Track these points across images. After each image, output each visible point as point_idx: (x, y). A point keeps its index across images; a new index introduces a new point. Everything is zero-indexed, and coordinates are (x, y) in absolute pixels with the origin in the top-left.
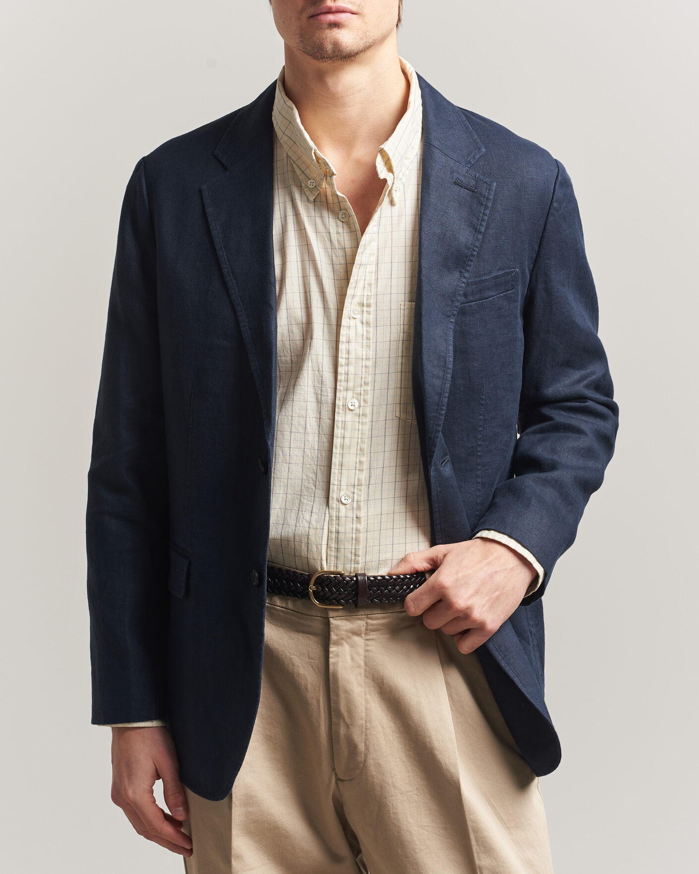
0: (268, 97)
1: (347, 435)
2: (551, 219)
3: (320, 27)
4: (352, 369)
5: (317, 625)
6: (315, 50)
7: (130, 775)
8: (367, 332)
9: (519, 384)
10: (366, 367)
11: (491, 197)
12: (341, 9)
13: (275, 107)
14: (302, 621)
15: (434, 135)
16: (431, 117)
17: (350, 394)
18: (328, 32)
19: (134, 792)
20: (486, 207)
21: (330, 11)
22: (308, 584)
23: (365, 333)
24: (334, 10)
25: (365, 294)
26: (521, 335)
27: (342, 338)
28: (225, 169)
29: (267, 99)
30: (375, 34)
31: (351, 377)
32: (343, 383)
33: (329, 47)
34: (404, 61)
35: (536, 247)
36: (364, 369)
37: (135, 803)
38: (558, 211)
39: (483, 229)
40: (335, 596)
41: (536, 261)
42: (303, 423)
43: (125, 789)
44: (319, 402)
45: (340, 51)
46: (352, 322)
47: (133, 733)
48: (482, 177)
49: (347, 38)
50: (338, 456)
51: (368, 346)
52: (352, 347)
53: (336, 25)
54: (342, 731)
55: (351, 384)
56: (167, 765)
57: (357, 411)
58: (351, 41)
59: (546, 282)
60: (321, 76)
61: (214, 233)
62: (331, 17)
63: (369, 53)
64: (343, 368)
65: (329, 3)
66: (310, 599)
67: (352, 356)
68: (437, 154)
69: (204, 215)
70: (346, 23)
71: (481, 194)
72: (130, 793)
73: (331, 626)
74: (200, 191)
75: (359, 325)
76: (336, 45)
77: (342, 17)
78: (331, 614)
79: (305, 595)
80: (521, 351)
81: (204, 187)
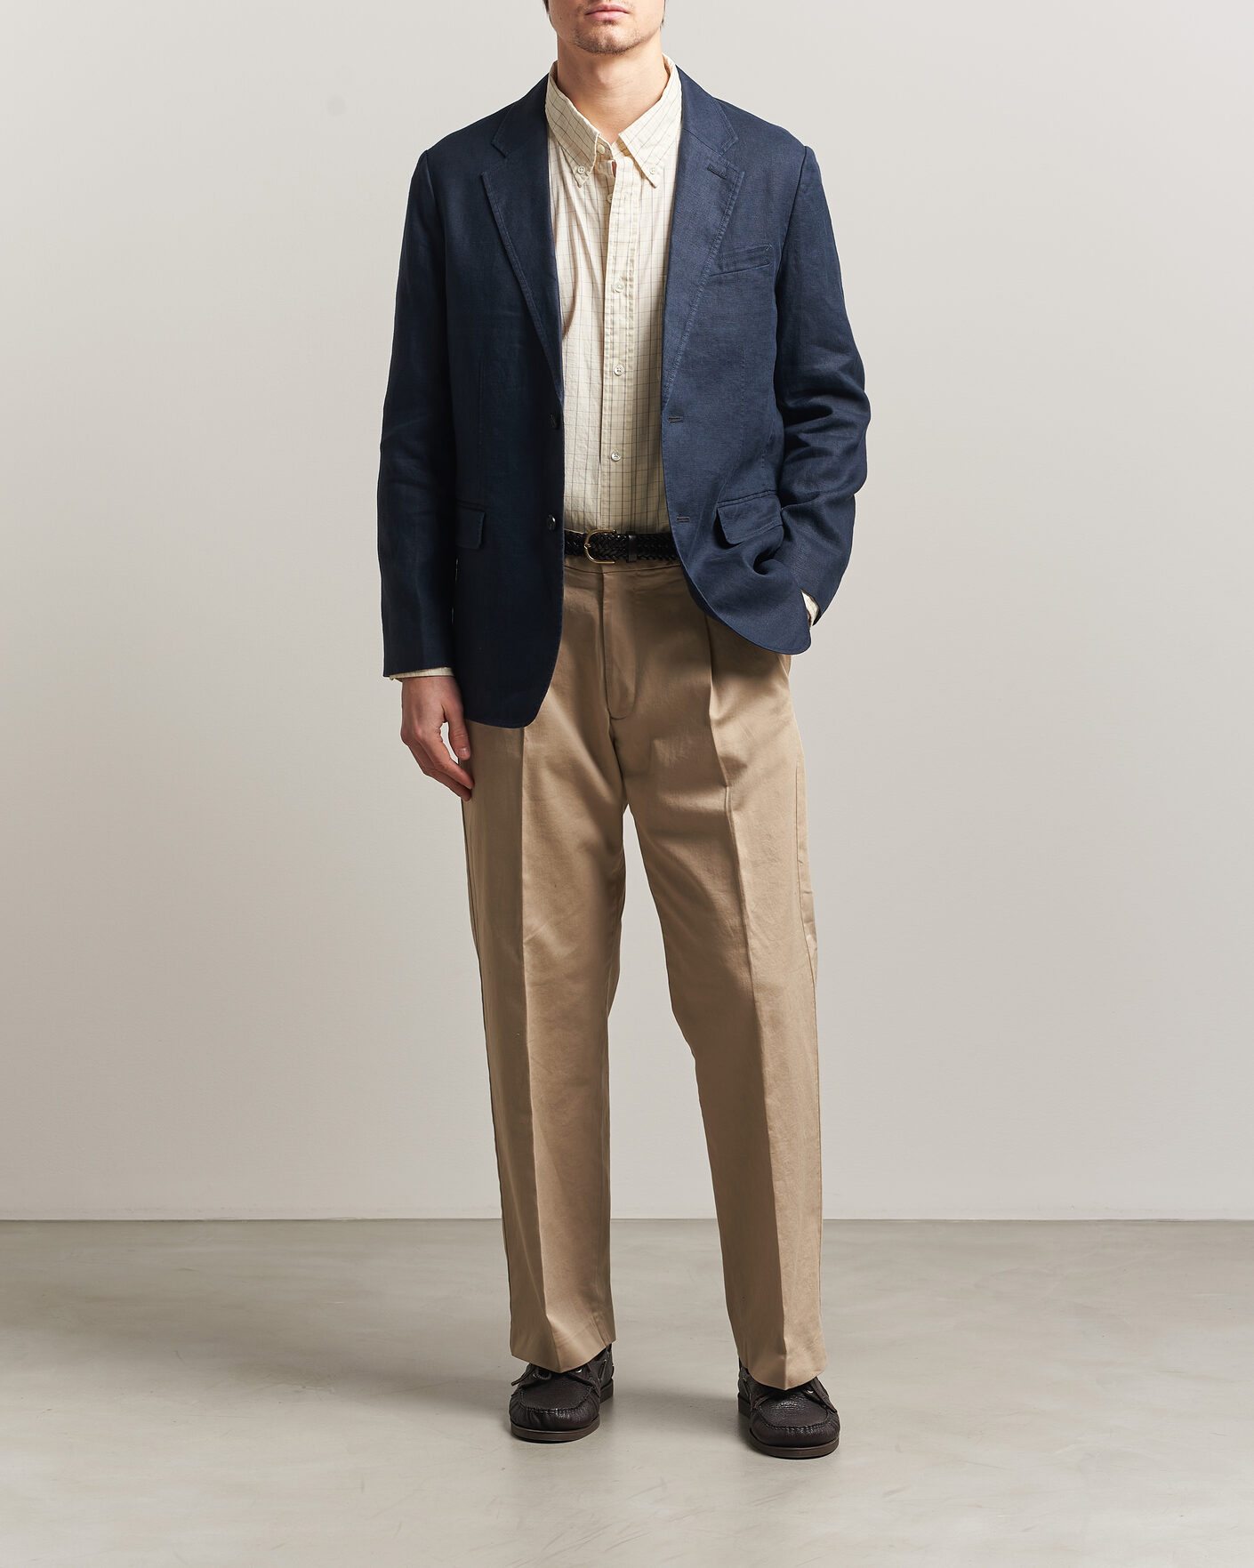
0: (540, 90)
1: (615, 397)
2: (799, 199)
3: (595, 23)
4: (616, 338)
5: (593, 580)
6: (591, 44)
7: (420, 716)
8: (630, 304)
9: (773, 354)
10: (630, 336)
11: (739, 184)
12: (616, 8)
13: (547, 101)
14: (579, 577)
15: (691, 123)
16: (689, 105)
17: (616, 361)
18: (603, 28)
19: (424, 732)
20: (734, 193)
21: (605, 10)
22: (583, 543)
23: (628, 305)
24: (609, 8)
25: (628, 270)
26: (775, 308)
27: (607, 310)
28: (504, 157)
29: (539, 92)
30: (644, 32)
31: (616, 345)
32: (609, 351)
33: (603, 42)
34: (666, 57)
35: (786, 225)
36: (628, 338)
37: (424, 742)
38: (805, 192)
39: (730, 212)
40: (608, 552)
41: (787, 238)
42: (575, 387)
43: (415, 730)
44: (590, 369)
45: (613, 46)
46: (616, 296)
47: (423, 680)
48: (732, 166)
49: (619, 34)
50: (607, 417)
51: (631, 317)
52: (617, 318)
53: (610, 22)
54: (615, 675)
55: (616, 352)
56: (454, 708)
57: (623, 375)
58: (622, 37)
59: (796, 260)
60: (592, 69)
61: (497, 214)
62: (606, 15)
63: (636, 49)
64: (609, 338)
65: (605, 2)
66: (585, 556)
67: (617, 327)
68: (693, 140)
69: (487, 198)
70: (620, 21)
71: (730, 181)
72: (420, 732)
73: (605, 581)
74: (481, 177)
75: (623, 298)
76: (610, 40)
77: (615, 15)
78: (605, 569)
79: (581, 553)
80: (774, 322)
81: (485, 174)
